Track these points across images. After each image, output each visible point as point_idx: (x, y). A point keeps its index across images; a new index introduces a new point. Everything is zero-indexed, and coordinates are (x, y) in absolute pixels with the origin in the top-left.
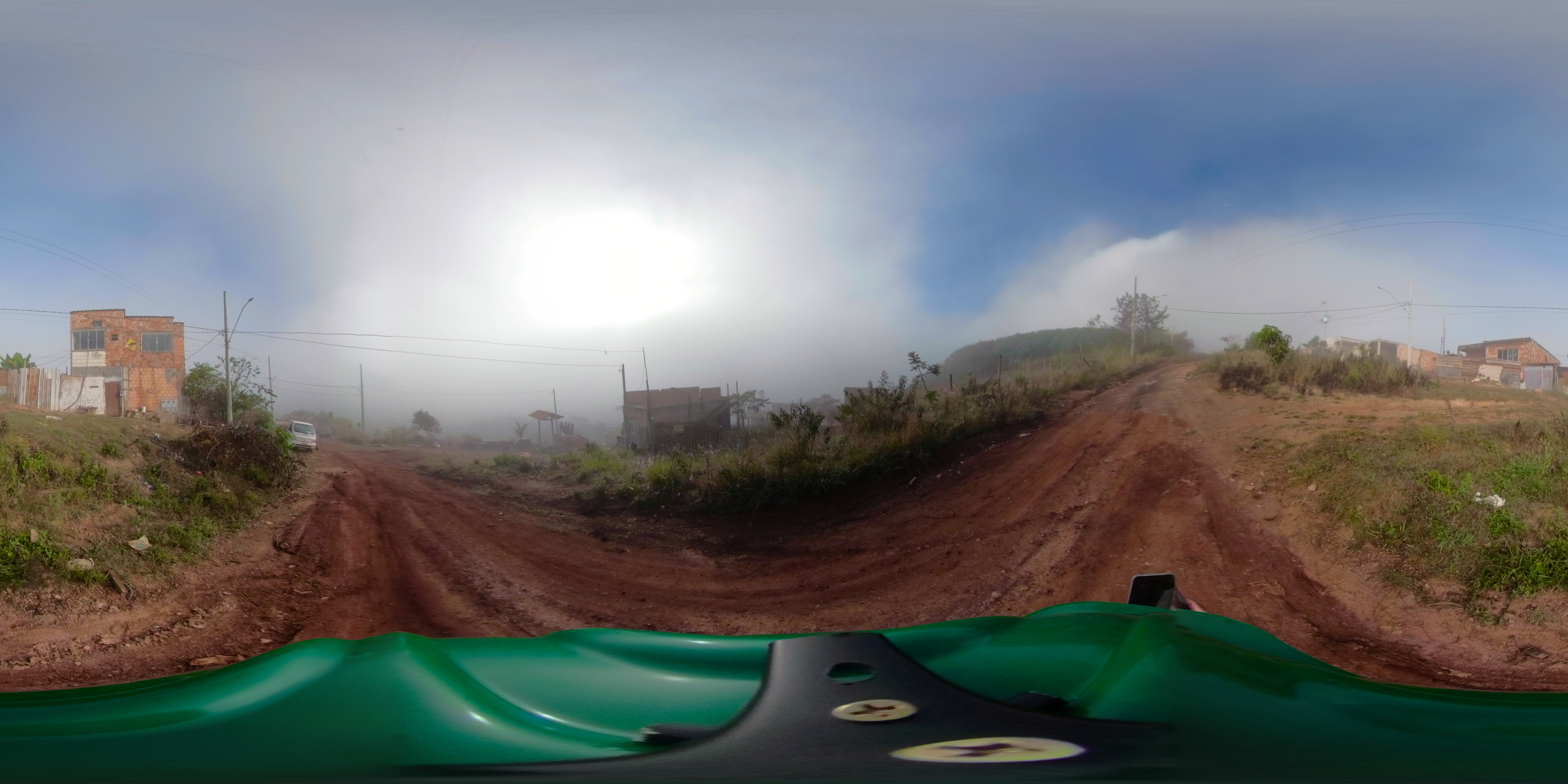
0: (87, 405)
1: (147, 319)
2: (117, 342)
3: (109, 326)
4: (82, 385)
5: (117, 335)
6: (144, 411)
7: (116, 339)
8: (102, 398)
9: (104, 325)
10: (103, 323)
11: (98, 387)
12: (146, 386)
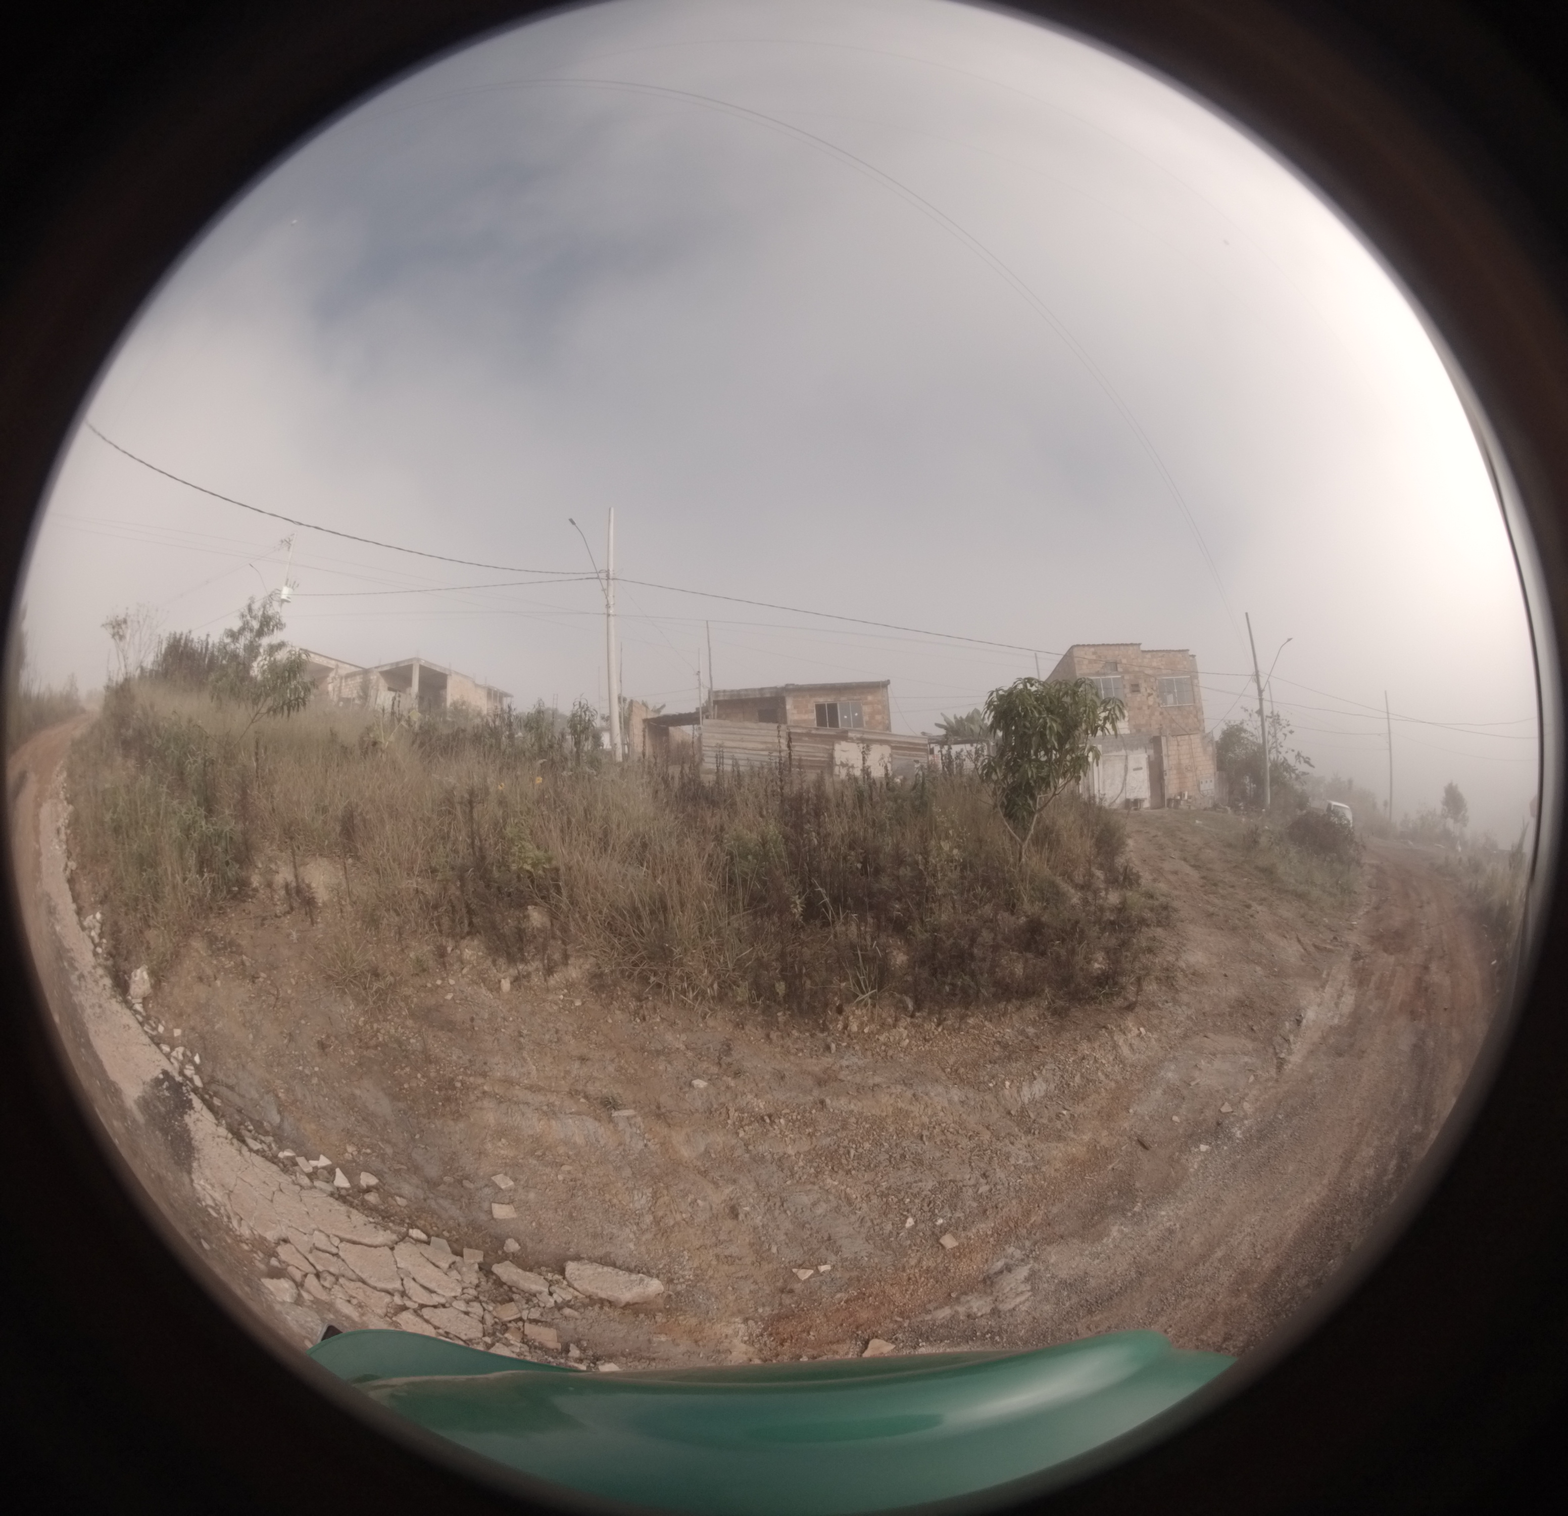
0: (1132, 796)
1: (1160, 654)
2: (1140, 695)
3: (1126, 671)
4: (1126, 769)
5: (1137, 686)
6: (1186, 797)
7: (1138, 691)
8: (1146, 785)
9: (1120, 670)
10: (1119, 666)
11: (1141, 769)
12: (1185, 761)
